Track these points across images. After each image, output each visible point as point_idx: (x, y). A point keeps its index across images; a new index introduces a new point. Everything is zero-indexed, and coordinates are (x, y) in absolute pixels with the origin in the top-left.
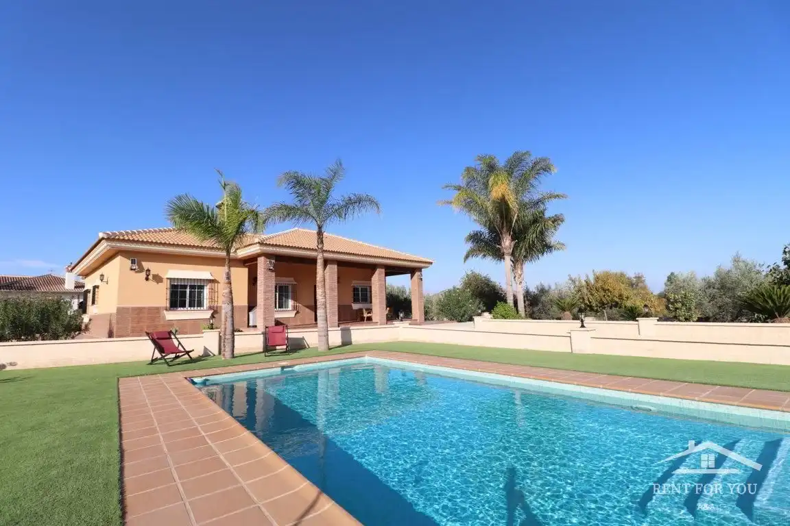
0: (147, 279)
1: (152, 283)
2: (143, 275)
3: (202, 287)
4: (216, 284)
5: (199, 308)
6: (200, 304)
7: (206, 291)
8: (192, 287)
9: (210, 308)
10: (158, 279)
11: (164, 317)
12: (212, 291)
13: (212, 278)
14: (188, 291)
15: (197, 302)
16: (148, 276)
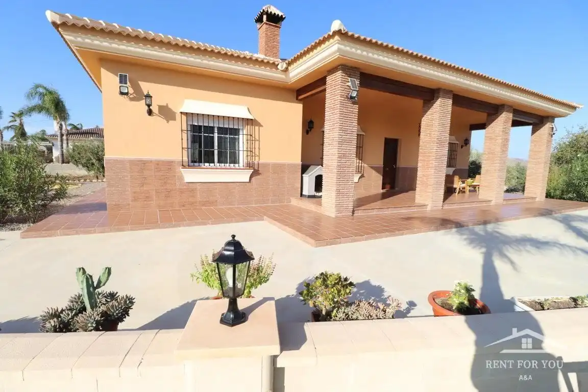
0: (150, 112)
1: (157, 121)
2: (142, 105)
3: (235, 132)
4: (257, 128)
5: (232, 165)
6: (234, 160)
7: (242, 139)
8: (222, 130)
9: (249, 165)
10: (167, 113)
11: (181, 178)
12: (251, 138)
13: (250, 117)
14: (216, 135)
15: (228, 156)
16: (149, 106)
